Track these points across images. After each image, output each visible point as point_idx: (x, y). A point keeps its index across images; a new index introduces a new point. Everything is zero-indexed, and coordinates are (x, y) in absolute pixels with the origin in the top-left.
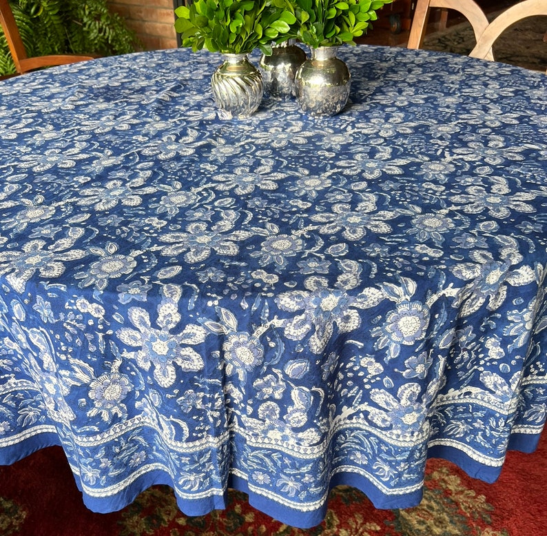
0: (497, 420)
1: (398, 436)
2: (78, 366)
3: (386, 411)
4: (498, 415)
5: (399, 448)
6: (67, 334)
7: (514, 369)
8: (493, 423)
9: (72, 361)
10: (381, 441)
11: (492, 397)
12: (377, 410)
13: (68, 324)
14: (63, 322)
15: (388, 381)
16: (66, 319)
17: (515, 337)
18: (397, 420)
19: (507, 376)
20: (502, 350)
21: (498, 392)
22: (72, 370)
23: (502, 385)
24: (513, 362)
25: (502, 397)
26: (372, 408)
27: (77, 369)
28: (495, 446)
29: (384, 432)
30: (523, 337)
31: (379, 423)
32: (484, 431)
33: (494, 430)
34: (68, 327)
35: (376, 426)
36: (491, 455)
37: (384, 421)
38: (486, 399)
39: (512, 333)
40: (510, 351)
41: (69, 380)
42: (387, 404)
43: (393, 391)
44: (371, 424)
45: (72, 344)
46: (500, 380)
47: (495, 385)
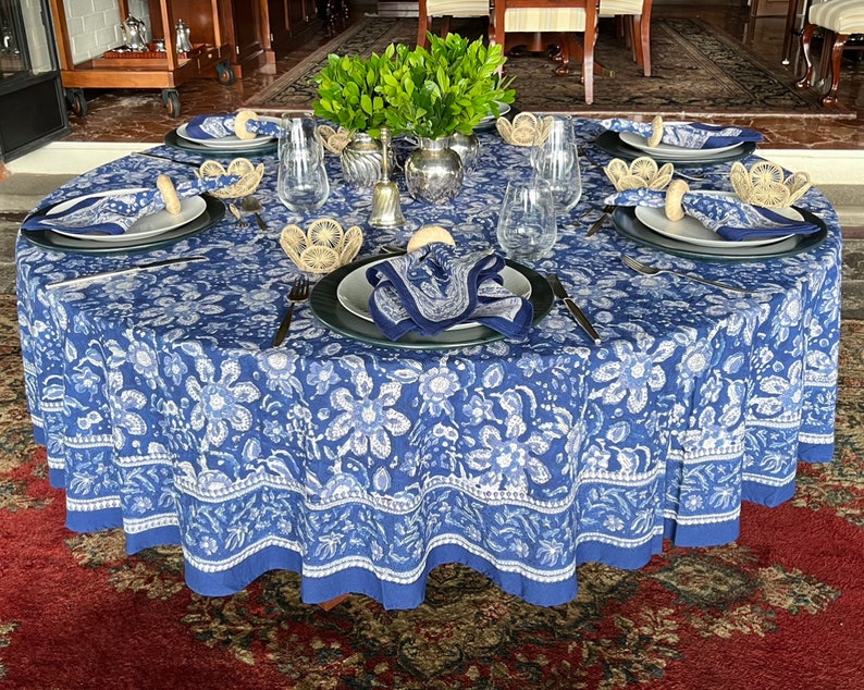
0: (824, 394)
1: (789, 417)
2: (560, 415)
3: (776, 396)
4: (824, 390)
5: (789, 430)
6: (554, 380)
7: (832, 341)
8: (820, 399)
9: (556, 410)
10: (770, 430)
11: (816, 374)
12: (766, 399)
13: (557, 370)
14: (551, 369)
15: (778, 365)
16: (555, 365)
17: (829, 312)
18: (788, 401)
19: (826, 350)
20: (820, 327)
21: (821, 368)
22: (555, 421)
23: (823, 360)
24: (831, 336)
25: (825, 371)
26: (761, 399)
27: (559, 419)
28: (826, 421)
29: (774, 420)
30: (835, 311)
31: (768, 412)
32: (814, 411)
33: (823, 405)
34: (556, 374)
35: (765, 416)
36: (824, 432)
37: (774, 407)
38: (811, 378)
39: (826, 310)
40: (826, 326)
41: (551, 433)
42: (777, 388)
43: (783, 374)
44: (759, 416)
45: (558, 392)
46: (821, 355)
47: (818, 362)
